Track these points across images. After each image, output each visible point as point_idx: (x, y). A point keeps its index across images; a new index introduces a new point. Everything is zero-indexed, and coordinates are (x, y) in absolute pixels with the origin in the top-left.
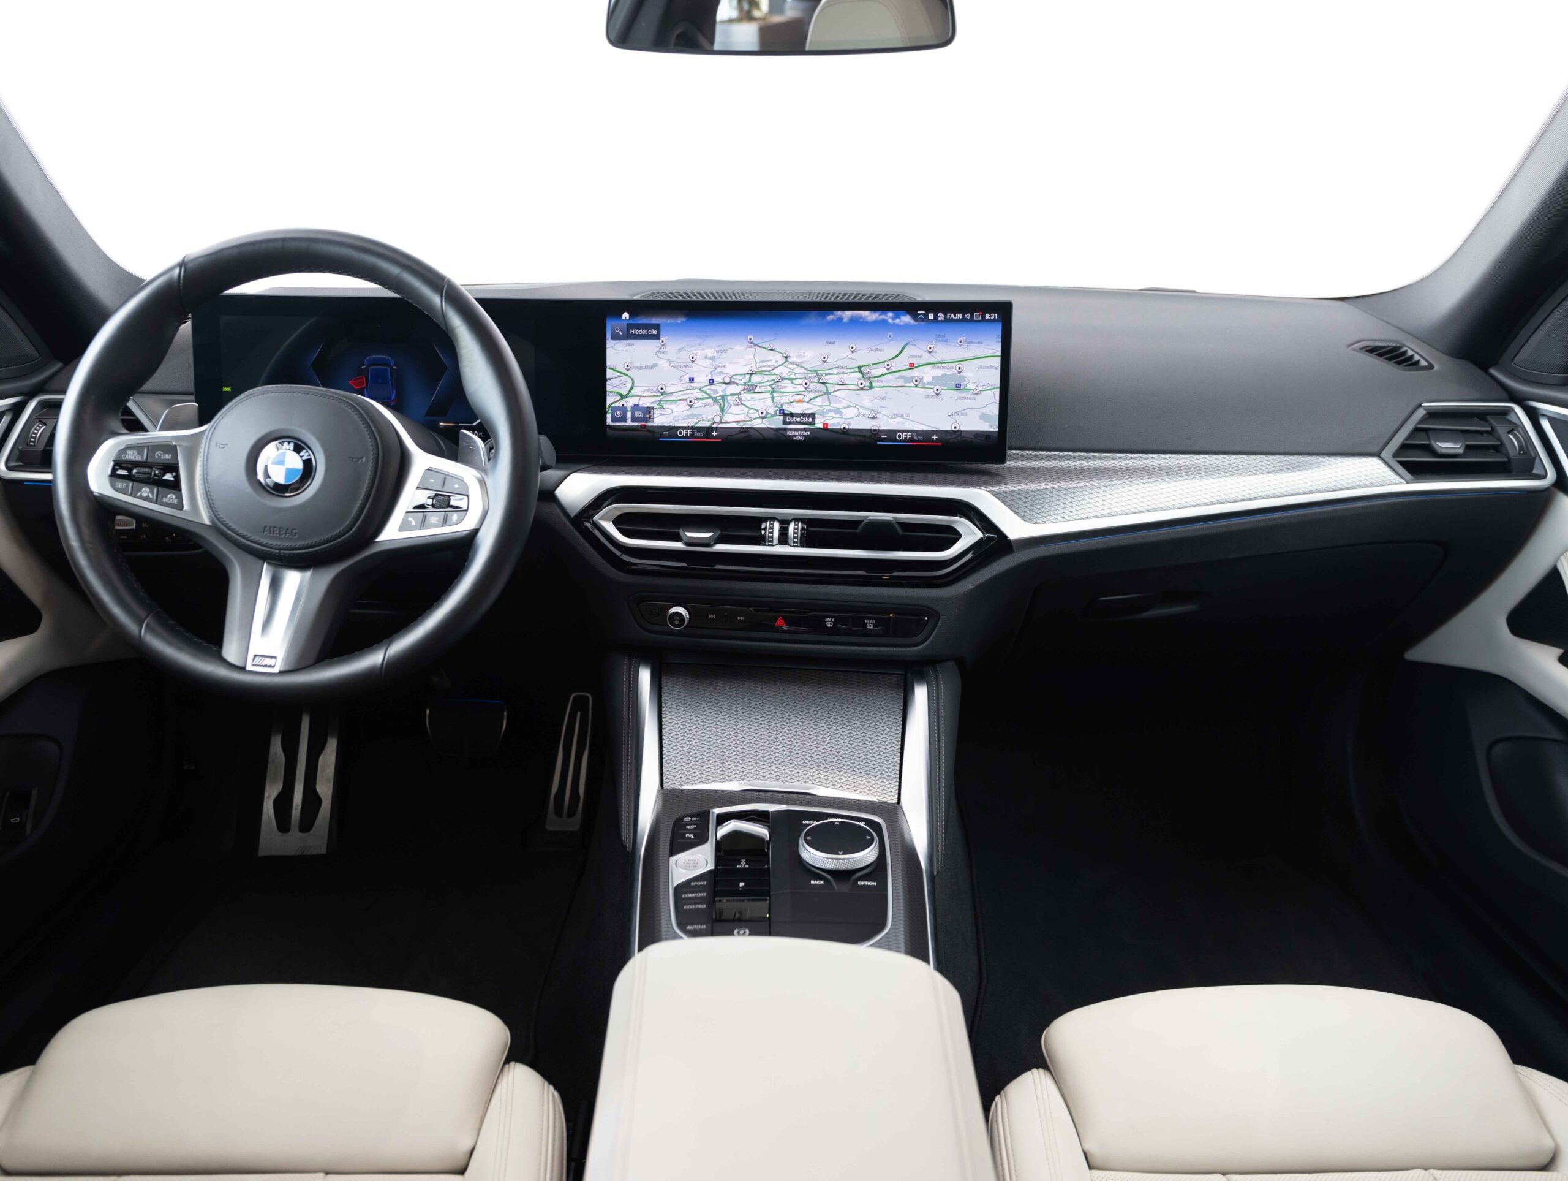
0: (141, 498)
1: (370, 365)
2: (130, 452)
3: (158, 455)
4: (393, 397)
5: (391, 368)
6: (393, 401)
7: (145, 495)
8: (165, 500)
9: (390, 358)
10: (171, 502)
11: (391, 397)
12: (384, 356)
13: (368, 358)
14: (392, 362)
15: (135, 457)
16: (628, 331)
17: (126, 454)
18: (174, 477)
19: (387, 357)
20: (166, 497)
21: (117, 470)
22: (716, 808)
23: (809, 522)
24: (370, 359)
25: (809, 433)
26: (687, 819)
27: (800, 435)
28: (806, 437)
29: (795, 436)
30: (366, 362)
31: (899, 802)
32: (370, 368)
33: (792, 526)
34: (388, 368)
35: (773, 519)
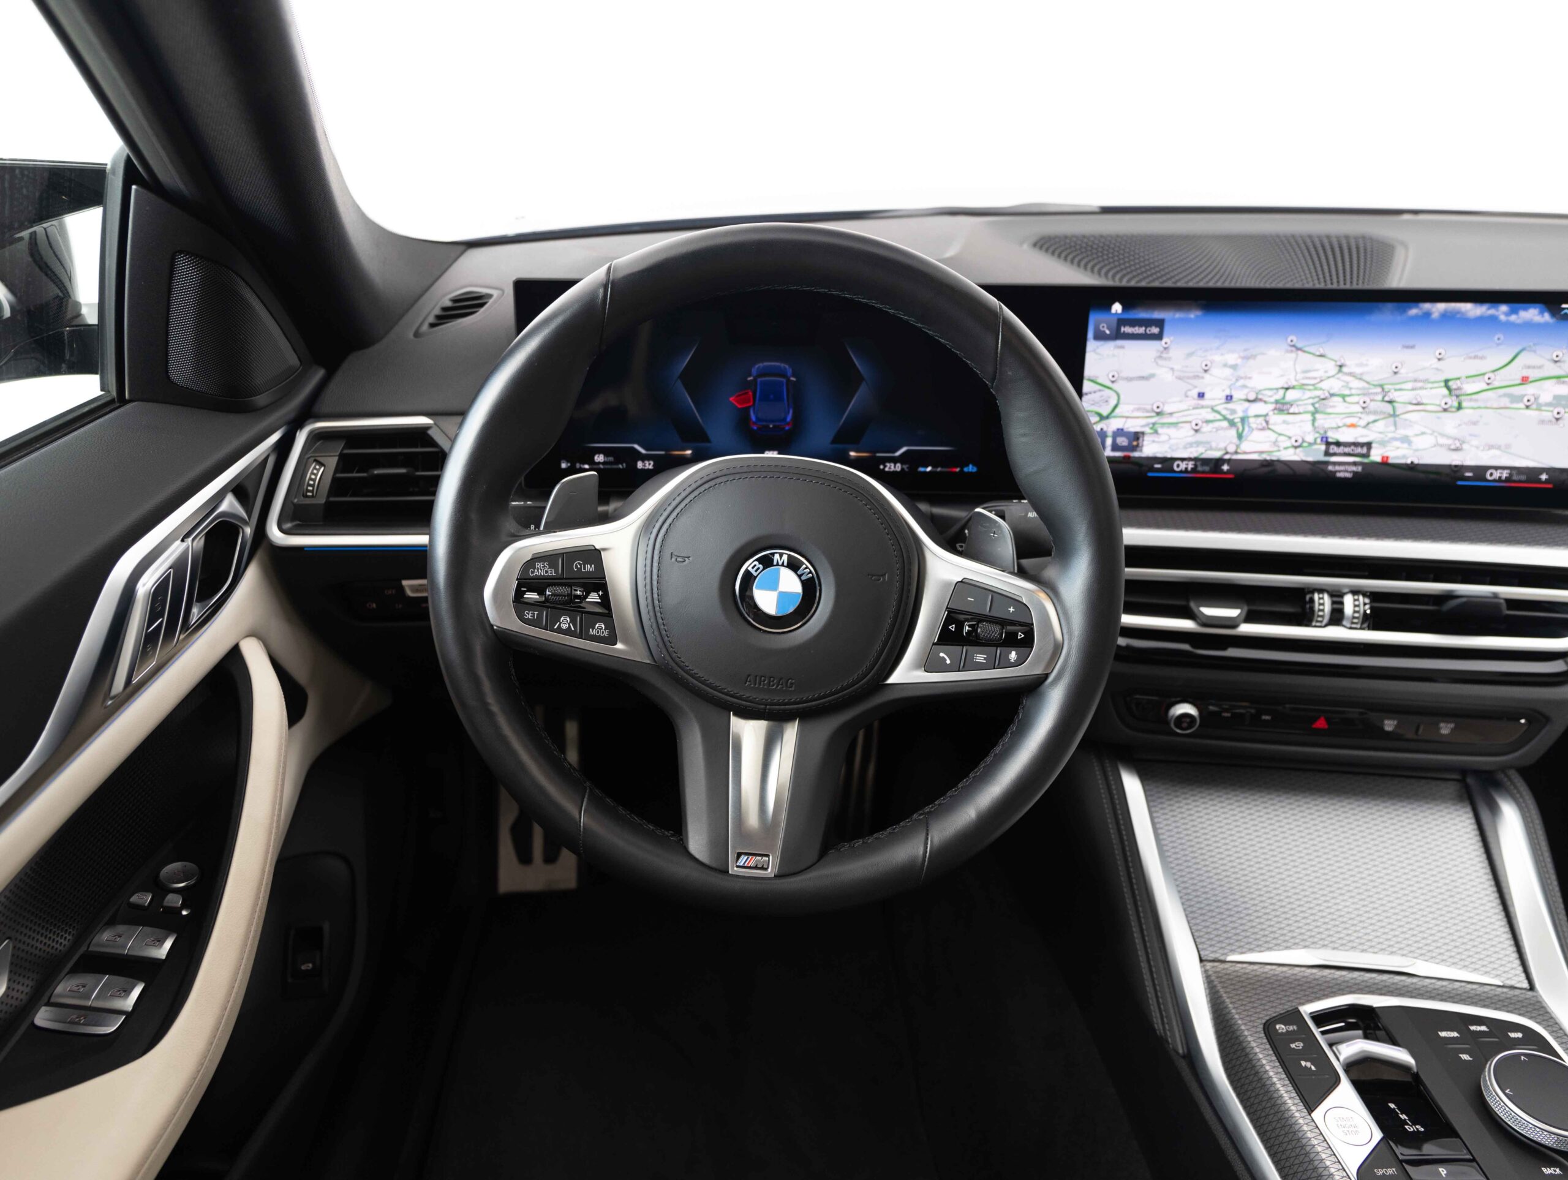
0: (559, 631)
1: (759, 375)
2: (536, 564)
3: (576, 566)
4: (789, 418)
5: (788, 380)
6: (788, 424)
7: (564, 627)
8: (592, 632)
9: (787, 367)
10: (601, 634)
11: (786, 418)
12: (777, 364)
13: (757, 366)
14: (790, 371)
15: (547, 571)
16: (1118, 329)
17: (532, 568)
18: (602, 597)
19: (783, 365)
20: (594, 627)
21: (523, 592)
22: (1303, 1004)
23: (1375, 596)
24: (759, 367)
25: (1359, 469)
26: (1281, 1028)
27: (1346, 471)
28: (1355, 473)
29: (1340, 471)
30: (754, 371)
31: (1532, 987)
32: (759, 380)
33: (1348, 601)
34: (784, 380)
35: (1321, 591)
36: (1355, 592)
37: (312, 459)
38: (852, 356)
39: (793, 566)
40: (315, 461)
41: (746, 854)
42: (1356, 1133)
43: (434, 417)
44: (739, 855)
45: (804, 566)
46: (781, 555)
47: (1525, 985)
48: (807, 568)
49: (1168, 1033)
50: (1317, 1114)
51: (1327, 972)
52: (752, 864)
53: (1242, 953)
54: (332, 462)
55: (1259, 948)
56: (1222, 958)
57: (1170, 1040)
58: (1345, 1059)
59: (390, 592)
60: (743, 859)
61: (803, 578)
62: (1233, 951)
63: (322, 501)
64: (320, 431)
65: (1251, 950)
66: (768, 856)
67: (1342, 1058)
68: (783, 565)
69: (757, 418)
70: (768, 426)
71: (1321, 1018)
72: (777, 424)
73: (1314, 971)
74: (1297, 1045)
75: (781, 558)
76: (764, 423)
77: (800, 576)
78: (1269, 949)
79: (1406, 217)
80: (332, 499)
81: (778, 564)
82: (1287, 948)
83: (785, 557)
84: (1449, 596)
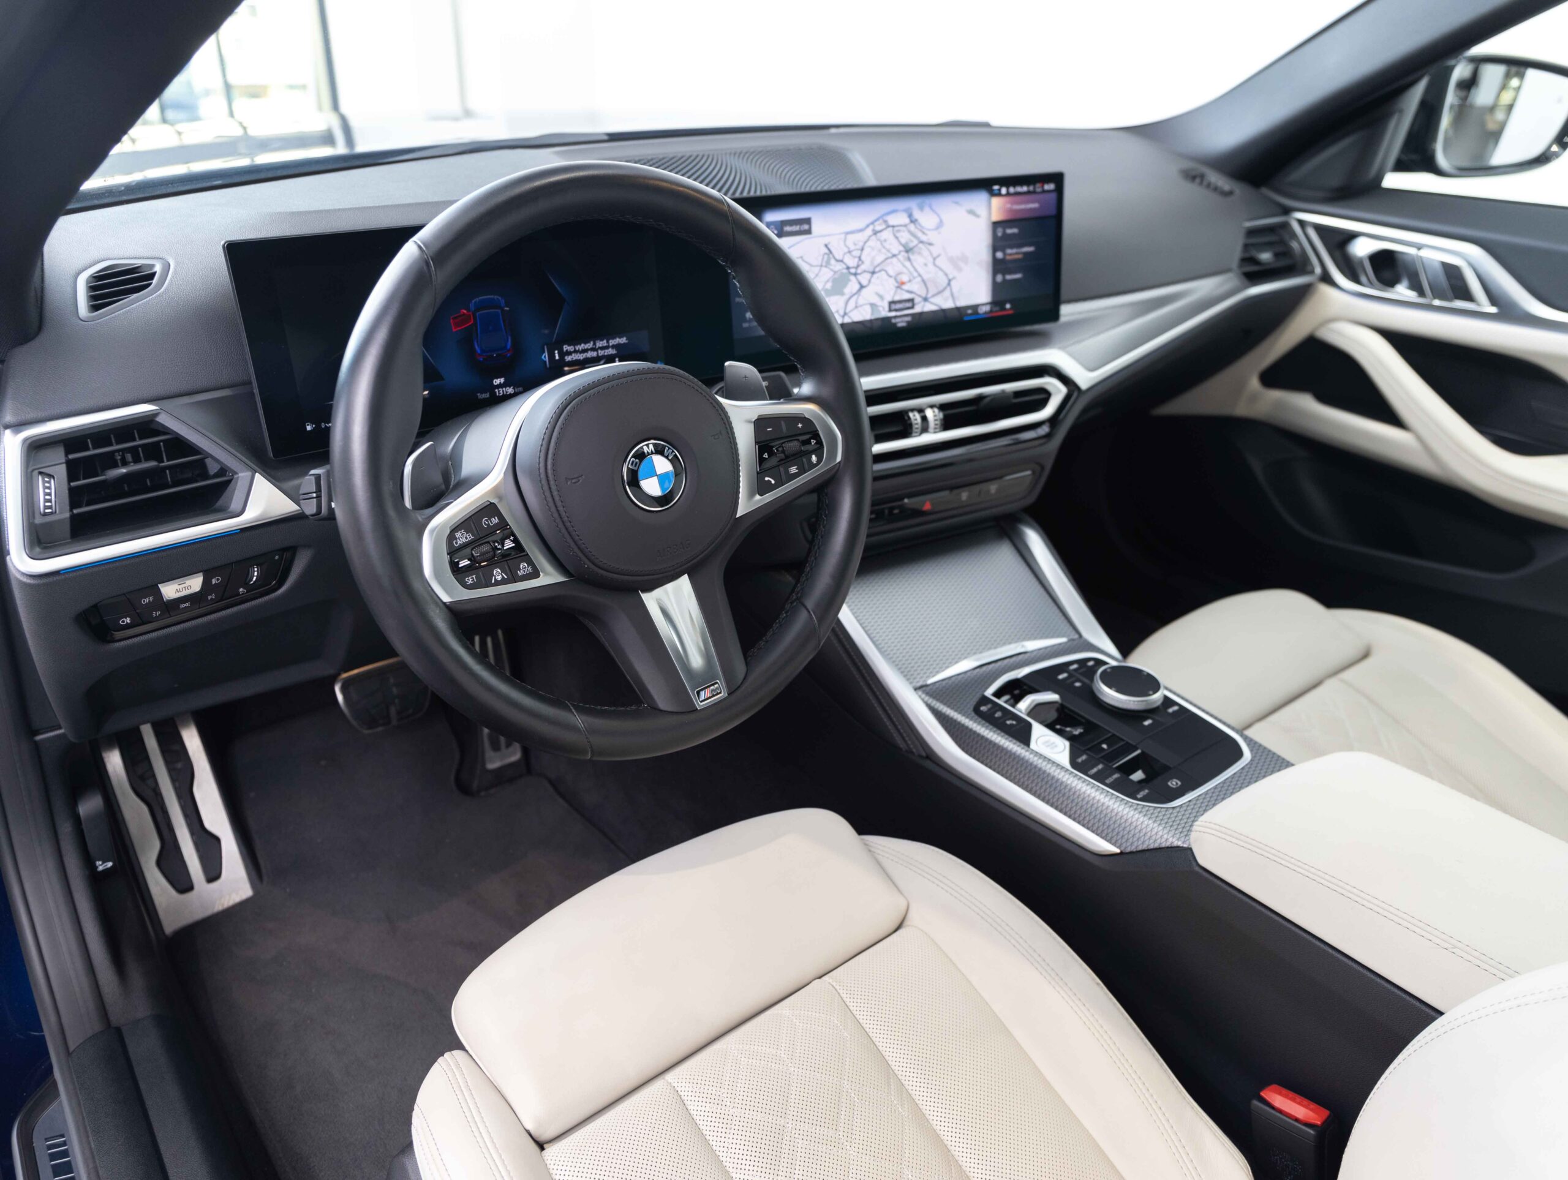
0: (497, 583)
1: (478, 309)
2: (458, 535)
3: (485, 524)
4: (509, 346)
5: (503, 310)
6: (509, 351)
7: (499, 578)
8: (520, 573)
9: (500, 298)
10: (526, 572)
11: (506, 346)
12: (492, 297)
13: (473, 301)
14: (503, 302)
15: (466, 538)
16: (782, 229)
17: (456, 539)
18: (513, 541)
19: (496, 297)
20: (520, 570)
21: (458, 563)
22: (985, 691)
23: (942, 407)
24: (475, 302)
25: (909, 319)
26: (983, 708)
27: (902, 322)
28: (908, 322)
29: (899, 322)
30: (472, 306)
31: (1080, 636)
32: (478, 314)
33: (929, 413)
34: (499, 311)
35: (912, 410)
36: (932, 406)
37: (36, 472)
38: (553, 282)
39: (659, 451)
40: (40, 473)
41: (702, 690)
42: (1056, 746)
43: (160, 402)
44: (698, 693)
45: (667, 448)
46: (647, 445)
47: (1076, 636)
48: (669, 448)
49: (912, 746)
50: (1033, 745)
51: (984, 668)
52: (709, 695)
53: (933, 676)
54: (61, 471)
55: (942, 669)
56: (924, 683)
57: (914, 750)
58: (1026, 709)
59: (147, 600)
60: (702, 694)
61: (670, 458)
62: (928, 677)
63: (67, 515)
64: (34, 439)
65: (938, 672)
66: (717, 683)
67: (1024, 711)
68: (652, 453)
69: (483, 351)
70: (492, 356)
71: (998, 694)
72: (499, 352)
73: (978, 670)
74: (998, 714)
75: (649, 448)
76: (489, 354)
77: (667, 457)
78: (947, 667)
79: (833, 131)
80: (75, 511)
81: (649, 454)
82: (956, 662)
83: (651, 446)
84: (980, 398)
